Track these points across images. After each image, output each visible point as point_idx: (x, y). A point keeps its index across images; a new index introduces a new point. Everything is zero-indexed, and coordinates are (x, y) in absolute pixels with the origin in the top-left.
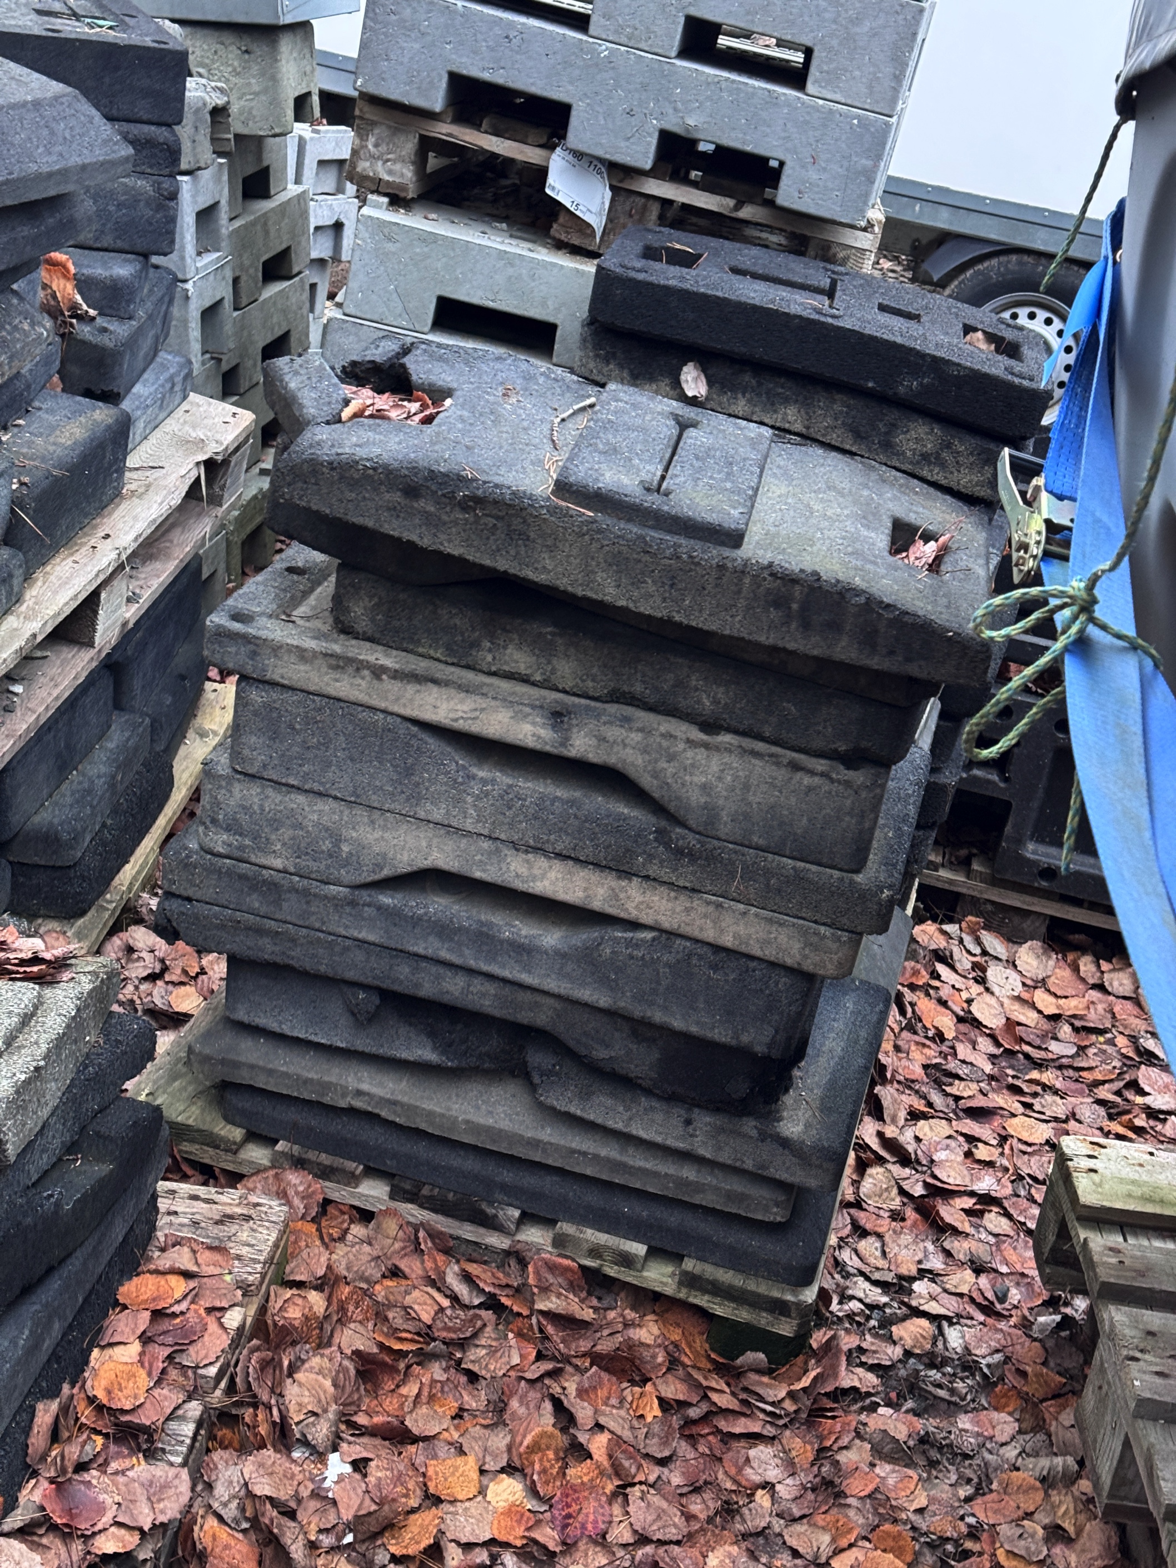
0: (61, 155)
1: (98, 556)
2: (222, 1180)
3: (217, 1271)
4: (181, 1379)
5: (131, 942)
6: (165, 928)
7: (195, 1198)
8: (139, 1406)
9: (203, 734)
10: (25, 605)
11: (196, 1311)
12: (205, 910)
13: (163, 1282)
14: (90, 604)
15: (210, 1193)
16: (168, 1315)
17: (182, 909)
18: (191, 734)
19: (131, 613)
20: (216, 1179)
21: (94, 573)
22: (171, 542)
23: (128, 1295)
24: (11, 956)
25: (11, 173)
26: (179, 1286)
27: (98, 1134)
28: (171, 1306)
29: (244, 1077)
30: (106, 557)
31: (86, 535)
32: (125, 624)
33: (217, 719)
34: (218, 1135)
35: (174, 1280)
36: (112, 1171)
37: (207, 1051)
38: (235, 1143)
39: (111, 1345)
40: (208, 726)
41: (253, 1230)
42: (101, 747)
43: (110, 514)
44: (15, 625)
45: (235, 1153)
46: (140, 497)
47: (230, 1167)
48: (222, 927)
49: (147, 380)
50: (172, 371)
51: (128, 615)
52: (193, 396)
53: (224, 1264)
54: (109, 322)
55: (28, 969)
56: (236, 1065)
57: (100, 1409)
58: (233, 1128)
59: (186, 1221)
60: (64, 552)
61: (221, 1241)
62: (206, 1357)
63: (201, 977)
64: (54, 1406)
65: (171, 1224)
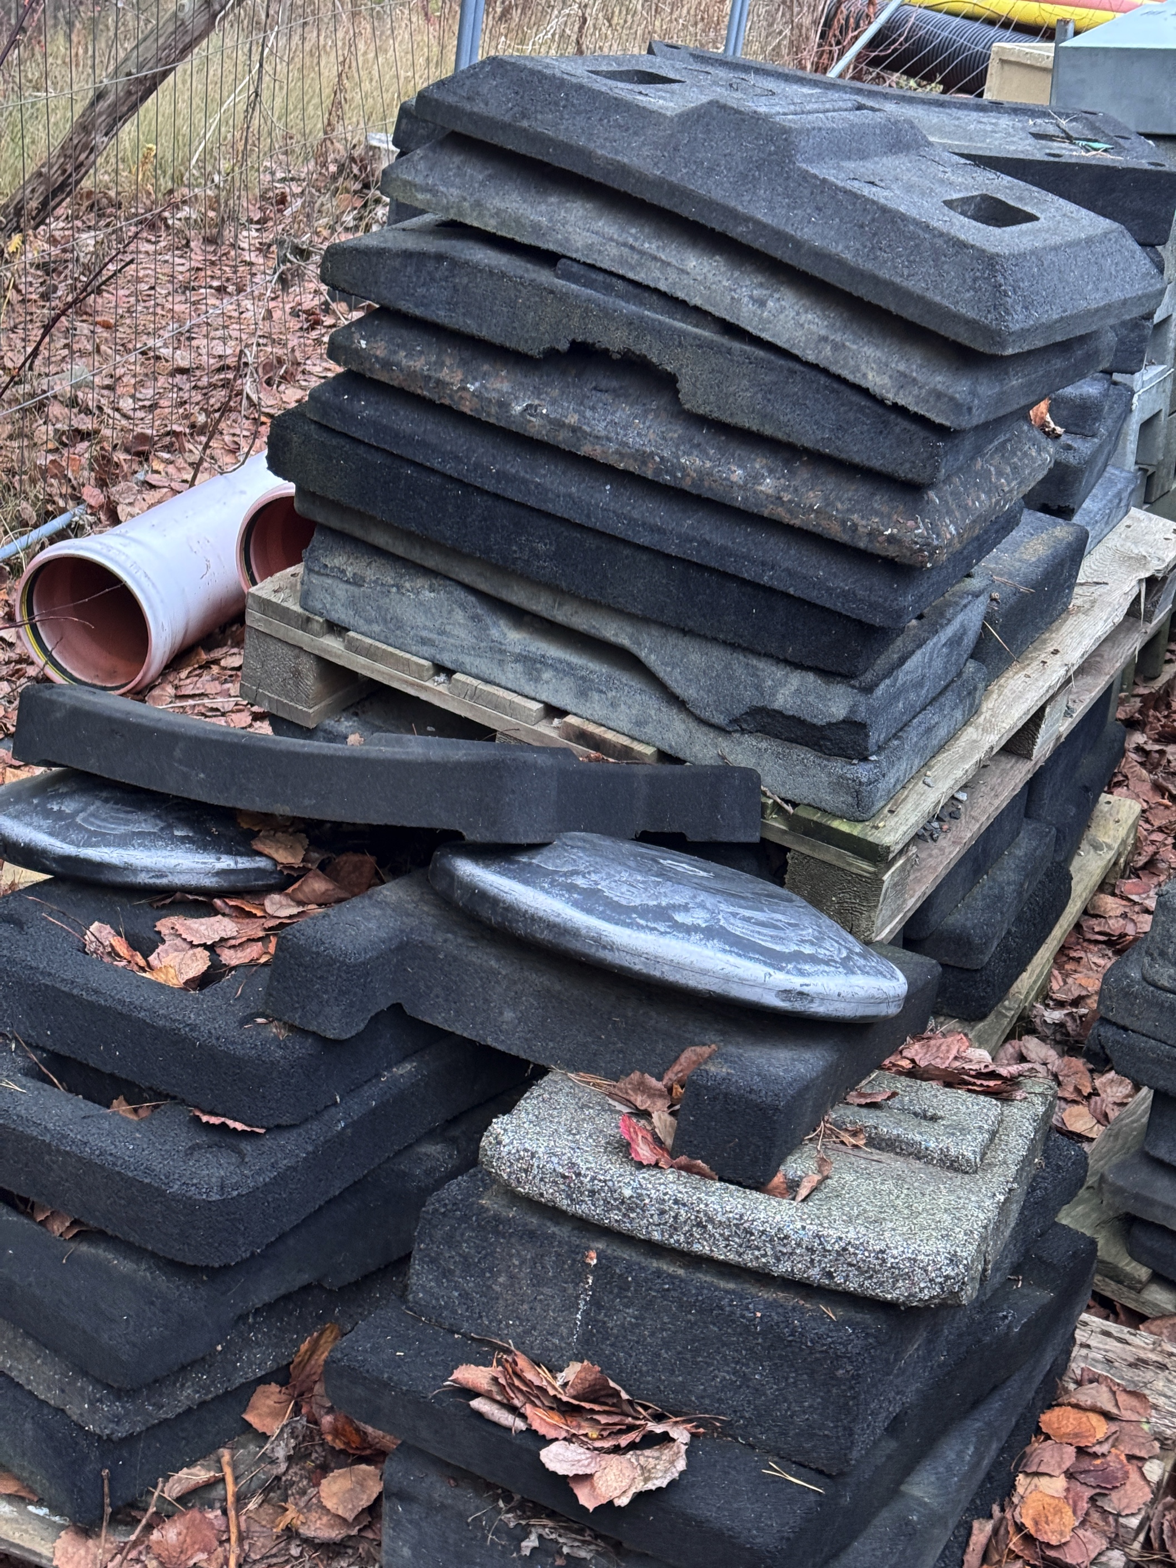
0: (1107, 291)
1: (1048, 672)
2: (1122, 1317)
3: (1134, 1417)
4: (1102, 1523)
5: (1024, 1051)
6: (1096, 1054)
7: (1107, 1334)
8: (1065, 1544)
9: (1097, 847)
10: (983, 717)
11: (1117, 1456)
12: (1142, 1042)
13: (1084, 1419)
14: (1037, 719)
15: (1122, 1331)
16: (1089, 1454)
17: (1117, 1038)
18: (1084, 845)
19: (1065, 727)
20: (1116, 1314)
21: (1045, 689)
22: (1102, 656)
23: (1049, 1424)
24: (967, 1067)
25: (1065, 311)
26: (1102, 1428)
27: (1040, 1258)
28: (1094, 1445)
29: (1157, 1216)
30: (1056, 674)
31: (1036, 649)
32: (1058, 739)
33: (1111, 833)
34: (1122, 1270)
35: (1095, 1419)
36: (1053, 1298)
37: (1121, 1183)
38: (1140, 1282)
39: (1037, 1474)
40: (1102, 839)
41: (1169, 1381)
42: (1010, 854)
43: (1058, 630)
44: (975, 737)
45: (1139, 1292)
46: (1086, 613)
47: (1132, 1305)
48: (1158, 1062)
49: (1095, 496)
50: (1119, 486)
51: (1062, 729)
52: (1134, 511)
53: (1141, 1411)
54: (1073, 440)
55: (985, 1083)
56: (1150, 1203)
57: (1029, 1539)
58: (1139, 1266)
59: (1099, 1357)
60: (1016, 666)
61: (1136, 1385)
62: (1127, 1507)
63: (1094, 1099)
64: (989, 1526)
65: (1086, 1357)
